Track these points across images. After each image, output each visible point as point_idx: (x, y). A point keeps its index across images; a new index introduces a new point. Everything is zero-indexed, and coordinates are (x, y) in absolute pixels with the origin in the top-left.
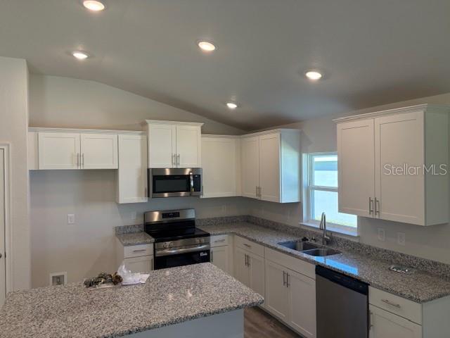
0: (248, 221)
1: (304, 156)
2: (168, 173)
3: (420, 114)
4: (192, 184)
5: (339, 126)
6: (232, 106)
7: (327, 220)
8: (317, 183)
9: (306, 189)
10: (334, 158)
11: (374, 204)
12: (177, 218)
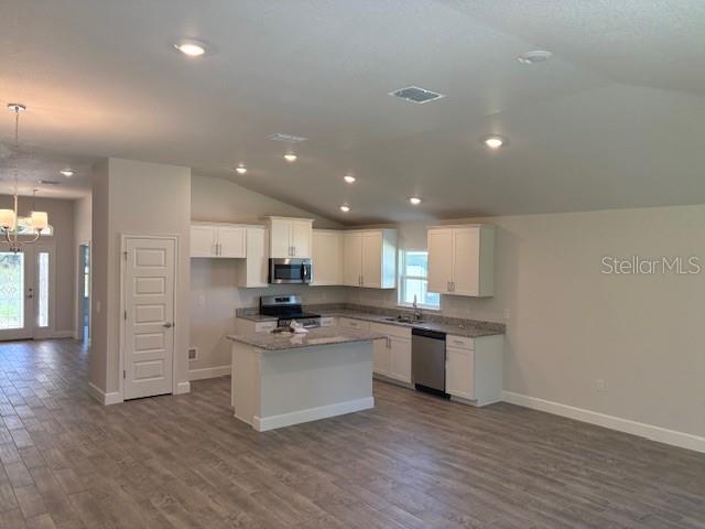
0: (345, 308)
1: (400, 252)
2: (287, 262)
3: (477, 230)
4: (305, 273)
5: (430, 232)
6: (345, 209)
7: (418, 302)
8: (408, 274)
9: (401, 279)
10: (426, 253)
11: (451, 285)
12: (287, 303)
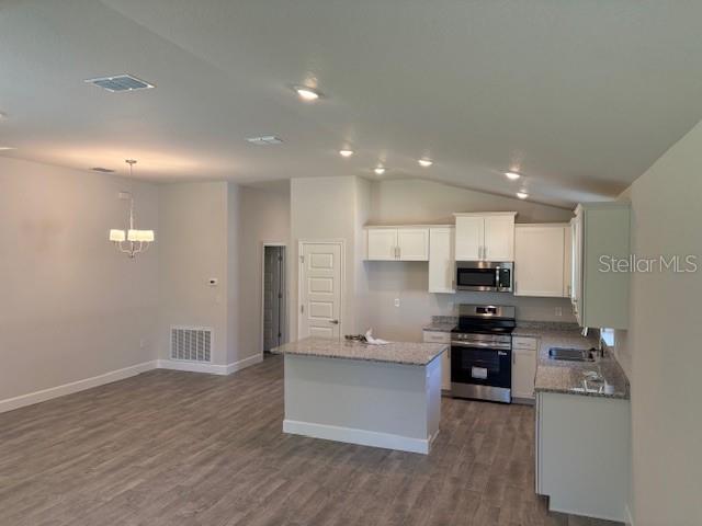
4: (498, 278)
